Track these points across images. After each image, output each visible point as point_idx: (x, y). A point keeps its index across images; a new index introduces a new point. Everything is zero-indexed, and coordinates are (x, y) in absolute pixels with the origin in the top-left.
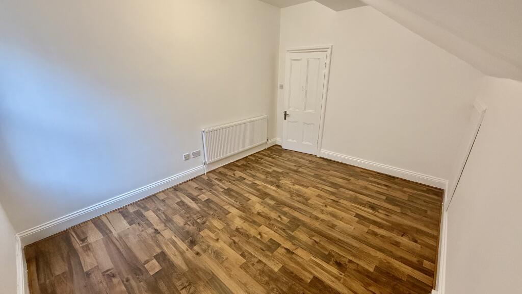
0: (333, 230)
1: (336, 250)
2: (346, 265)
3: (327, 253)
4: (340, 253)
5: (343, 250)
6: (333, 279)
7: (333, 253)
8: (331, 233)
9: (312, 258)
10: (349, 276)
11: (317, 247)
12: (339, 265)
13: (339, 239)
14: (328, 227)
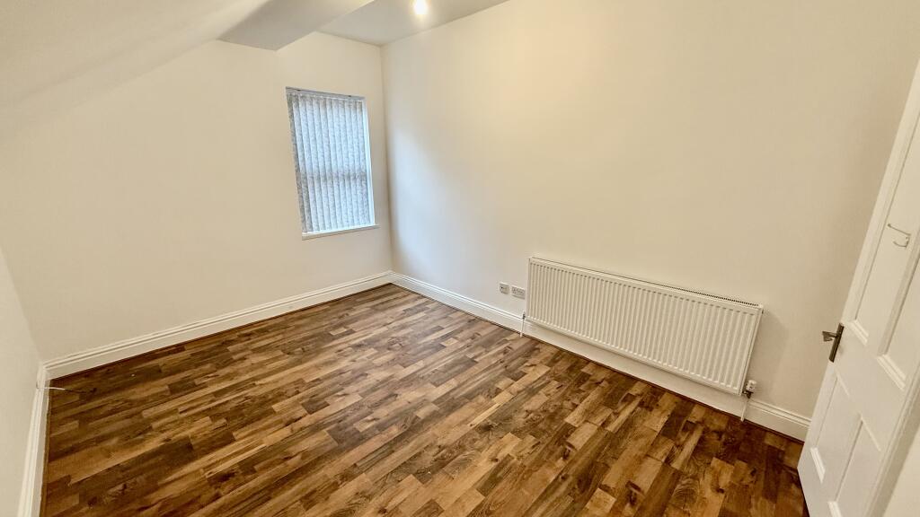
0: (299, 497)
1: (251, 484)
2: (216, 488)
3: (256, 467)
4: (242, 487)
5: (243, 495)
6: (213, 461)
7: (249, 476)
8: (294, 489)
9: (263, 445)
10: (199, 483)
11: (278, 457)
12: (225, 477)
13: (269, 499)
14: (309, 491)
